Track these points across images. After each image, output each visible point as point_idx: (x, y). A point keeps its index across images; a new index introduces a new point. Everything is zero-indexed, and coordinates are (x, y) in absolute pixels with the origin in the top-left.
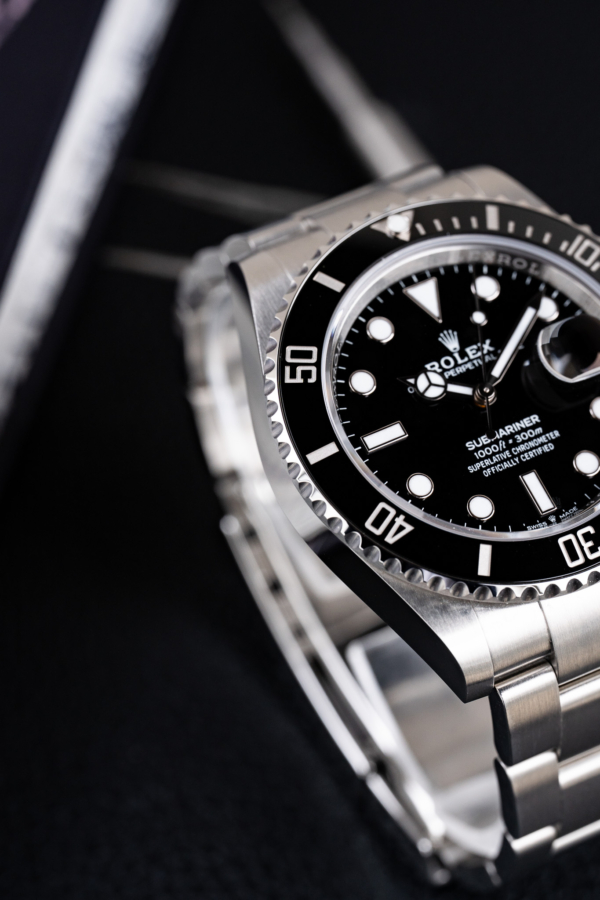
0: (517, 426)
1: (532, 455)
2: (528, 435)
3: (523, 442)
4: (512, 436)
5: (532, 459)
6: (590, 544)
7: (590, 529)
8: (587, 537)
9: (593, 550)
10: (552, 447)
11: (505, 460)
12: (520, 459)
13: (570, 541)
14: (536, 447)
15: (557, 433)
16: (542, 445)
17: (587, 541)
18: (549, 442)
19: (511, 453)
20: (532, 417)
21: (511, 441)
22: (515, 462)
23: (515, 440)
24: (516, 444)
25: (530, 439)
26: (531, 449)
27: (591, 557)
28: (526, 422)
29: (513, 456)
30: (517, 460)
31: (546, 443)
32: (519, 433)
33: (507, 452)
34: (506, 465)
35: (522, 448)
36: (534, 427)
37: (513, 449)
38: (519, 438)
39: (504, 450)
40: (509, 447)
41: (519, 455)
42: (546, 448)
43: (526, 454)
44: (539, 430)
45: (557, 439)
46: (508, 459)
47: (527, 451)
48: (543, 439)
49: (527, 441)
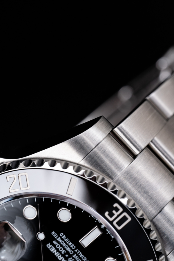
0: (57, 254)
1: (71, 243)
2: (60, 248)
3: (65, 249)
4: (63, 256)
5: (73, 243)
6: (114, 212)
7: (106, 214)
8: (111, 215)
9: (117, 210)
10: (61, 234)
11: (79, 256)
12: (76, 249)
13: (117, 223)
14: (65, 242)
15: (53, 233)
16: (62, 239)
17: (113, 214)
18: (59, 236)
19: (73, 254)
20: (49, 247)
21: (67, 256)
22: (78, 251)
23: (65, 254)
24: (67, 253)
25: (62, 246)
26: (67, 244)
27: (121, 210)
28: (53, 250)
29: (75, 253)
30: (76, 251)
31: (61, 237)
32: (60, 253)
33: (74, 256)
34: (81, 255)
35: (68, 249)
36: (54, 246)
37: (71, 253)
38: (63, 252)
39: (73, 258)
40: (70, 256)
41: (73, 250)
42: (64, 237)
43: (72, 246)
44: (55, 242)
45: (56, 232)
46: (77, 255)
47: (69, 246)
48: (59, 239)
49: (64, 247)
